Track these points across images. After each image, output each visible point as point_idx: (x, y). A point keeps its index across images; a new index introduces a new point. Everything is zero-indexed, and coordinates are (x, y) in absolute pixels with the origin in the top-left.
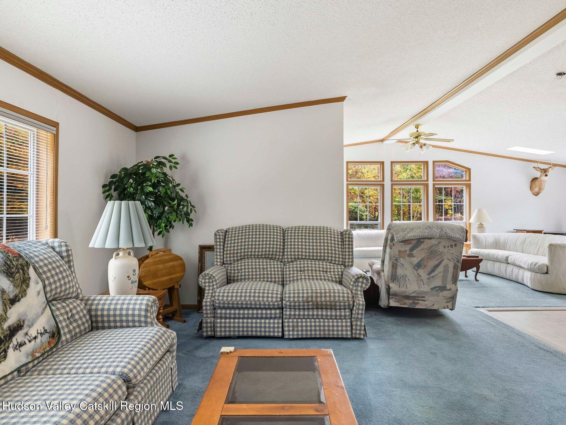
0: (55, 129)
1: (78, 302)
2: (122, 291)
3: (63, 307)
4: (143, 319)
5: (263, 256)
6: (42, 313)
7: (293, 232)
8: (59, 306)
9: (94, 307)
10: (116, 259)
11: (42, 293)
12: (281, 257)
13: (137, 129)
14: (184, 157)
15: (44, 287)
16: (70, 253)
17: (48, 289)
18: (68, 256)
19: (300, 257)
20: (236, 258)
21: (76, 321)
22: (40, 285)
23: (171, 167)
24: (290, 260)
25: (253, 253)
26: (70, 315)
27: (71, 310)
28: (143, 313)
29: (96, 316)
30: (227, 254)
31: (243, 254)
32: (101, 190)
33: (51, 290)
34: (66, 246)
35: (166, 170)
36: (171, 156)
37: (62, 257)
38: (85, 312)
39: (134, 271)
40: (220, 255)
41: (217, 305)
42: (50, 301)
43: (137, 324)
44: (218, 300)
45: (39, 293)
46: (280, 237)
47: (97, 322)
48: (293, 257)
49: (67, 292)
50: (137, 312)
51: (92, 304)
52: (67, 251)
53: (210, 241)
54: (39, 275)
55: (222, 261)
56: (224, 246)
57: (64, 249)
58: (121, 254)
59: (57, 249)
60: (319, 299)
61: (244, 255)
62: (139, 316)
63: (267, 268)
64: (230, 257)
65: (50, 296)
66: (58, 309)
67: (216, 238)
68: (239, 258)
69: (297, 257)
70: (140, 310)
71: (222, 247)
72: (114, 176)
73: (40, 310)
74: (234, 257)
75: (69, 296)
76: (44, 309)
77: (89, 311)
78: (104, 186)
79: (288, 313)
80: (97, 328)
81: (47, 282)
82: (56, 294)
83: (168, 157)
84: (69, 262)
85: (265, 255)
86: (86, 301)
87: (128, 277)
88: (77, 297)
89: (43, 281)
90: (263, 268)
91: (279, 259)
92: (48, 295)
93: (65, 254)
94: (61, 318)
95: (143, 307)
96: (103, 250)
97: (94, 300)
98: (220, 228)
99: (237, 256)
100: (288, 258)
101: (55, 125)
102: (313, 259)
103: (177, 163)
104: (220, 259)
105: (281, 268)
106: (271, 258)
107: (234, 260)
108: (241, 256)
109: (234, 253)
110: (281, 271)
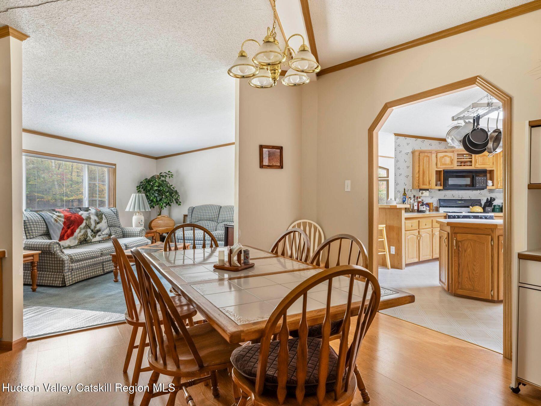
0: (114, 166)
1: (119, 228)
2: (137, 226)
3: (114, 229)
4: (138, 235)
5: (209, 220)
6: (106, 229)
7: (216, 208)
8: (112, 228)
9: (124, 230)
10: (135, 215)
11: (107, 222)
12: (217, 220)
13: (157, 158)
14: (177, 172)
15: (107, 221)
16: (117, 212)
17: (109, 222)
18: (117, 213)
19: (225, 220)
20: (196, 220)
21: (117, 233)
22: (106, 220)
23: (169, 177)
24: (220, 222)
25: (204, 218)
26: (116, 231)
27: (116, 230)
28: (139, 233)
29: (125, 233)
30: (193, 218)
31: (199, 218)
32: (136, 188)
33: (110, 223)
34: (116, 209)
35: (167, 179)
36: (169, 172)
37: (115, 214)
38: (121, 232)
39: (142, 221)
40: (190, 219)
41: (179, 238)
42: (110, 227)
44: (179, 236)
45: (105, 222)
46: (217, 211)
47: (125, 235)
48: (222, 220)
49: (115, 224)
50: (137, 232)
51: (123, 229)
52: (116, 211)
53: (186, 213)
54: (106, 217)
55: (190, 221)
56: (192, 214)
57: (115, 210)
58: (137, 214)
59: (113, 211)
60: (220, 237)
61: (200, 219)
62: (138, 233)
63: (209, 225)
64: (194, 220)
65: (109, 225)
66: (112, 229)
67: (188, 211)
68: (198, 220)
69: (223, 220)
70: (138, 231)
71: (191, 215)
72: (141, 182)
73: (106, 228)
74: (195, 220)
75: (116, 226)
76: (107, 228)
77: (123, 232)
78: (137, 187)
79: (207, 242)
80: (125, 237)
81: (108, 220)
82: (111, 224)
83: (167, 172)
84: (117, 215)
85: (209, 219)
86: (122, 228)
87: (139, 223)
88: (119, 227)
89: (107, 219)
90: (207, 225)
91: (216, 221)
92: (109, 224)
93: (115, 212)
94: (113, 232)
95: (139, 231)
96: (129, 212)
97: (124, 228)
98: (191, 206)
99: (197, 219)
100: (220, 221)
101: (115, 165)
102: (231, 221)
103: (172, 175)
104: (190, 220)
105: (216, 225)
106: (213, 221)
107: (196, 221)
108: (199, 219)
109: (195, 218)
110: (216, 227)
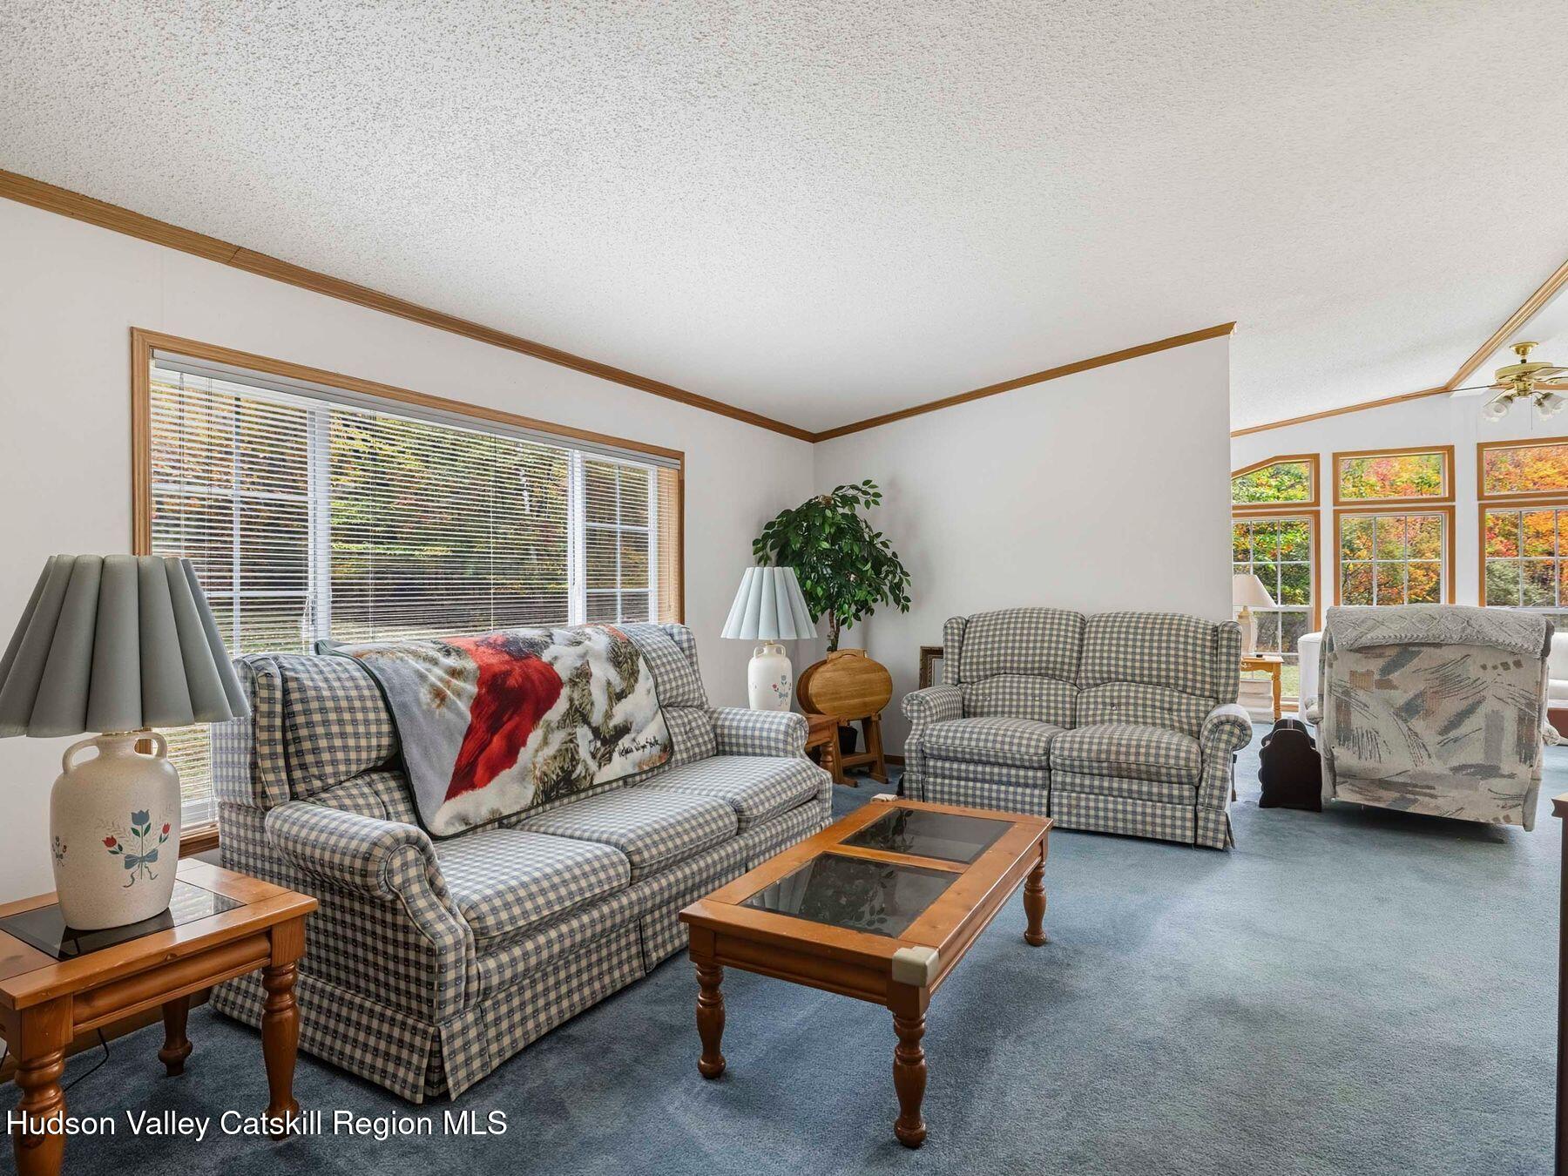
0: (679, 462)
1: (701, 713)
2: (767, 705)
3: (680, 716)
4: (781, 746)
5: (1036, 672)
6: (653, 720)
7: (1102, 624)
8: (675, 714)
9: (720, 723)
10: (757, 657)
11: (653, 691)
12: (1073, 675)
13: (814, 438)
14: (892, 484)
15: (656, 686)
16: (693, 643)
17: (661, 688)
18: (690, 648)
19: (1113, 676)
20: (982, 673)
21: (695, 737)
22: (651, 682)
23: (867, 504)
24: (1091, 681)
25: (1015, 665)
26: (688, 728)
27: (690, 722)
28: (781, 737)
29: (722, 735)
30: (965, 664)
31: (995, 665)
32: (752, 548)
33: (665, 691)
34: (688, 633)
35: (860, 510)
36: (866, 483)
37: (682, 650)
38: (708, 728)
39: (784, 678)
40: (953, 666)
41: (928, 751)
42: (665, 707)
43: (774, 753)
44: (930, 742)
45: (649, 691)
46: (1072, 639)
47: (723, 743)
48: (1098, 675)
49: (686, 697)
50: (773, 735)
51: (718, 719)
52: (689, 640)
53: (937, 641)
54: (650, 668)
55: (956, 676)
56: (960, 648)
57: (685, 637)
58: (766, 650)
59: (677, 638)
61: (998, 668)
62: (777, 740)
63: (1041, 695)
64: (971, 670)
65: (664, 700)
66: (674, 718)
67: (946, 634)
68: (988, 673)
69: (1105, 675)
70: (777, 731)
71: (957, 651)
72: (770, 525)
73: (650, 713)
74: (978, 670)
75: (689, 704)
76: (657, 712)
77: (714, 727)
78: (755, 542)
79: (1059, 779)
80: (724, 753)
81: (659, 680)
82: (671, 697)
83: (860, 486)
84: (691, 656)
85: (1040, 668)
86: (710, 714)
87: (775, 686)
88: (700, 707)
89: (655, 678)
90: (1033, 695)
91: (1068, 678)
92: (661, 698)
93: (685, 645)
94: (677, 730)
95: (782, 728)
96: (735, 642)
97: (721, 713)
98: (955, 615)
99: (985, 670)
100: (1087, 678)
101: (679, 456)
102: (1142, 682)
103: (878, 495)
104: (953, 672)
105: (1071, 696)
106: (1053, 677)
107: (979, 677)
108: (992, 669)
109: (978, 663)
110: (1071, 703)
